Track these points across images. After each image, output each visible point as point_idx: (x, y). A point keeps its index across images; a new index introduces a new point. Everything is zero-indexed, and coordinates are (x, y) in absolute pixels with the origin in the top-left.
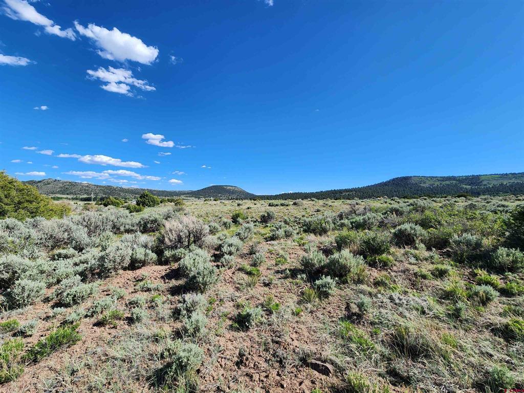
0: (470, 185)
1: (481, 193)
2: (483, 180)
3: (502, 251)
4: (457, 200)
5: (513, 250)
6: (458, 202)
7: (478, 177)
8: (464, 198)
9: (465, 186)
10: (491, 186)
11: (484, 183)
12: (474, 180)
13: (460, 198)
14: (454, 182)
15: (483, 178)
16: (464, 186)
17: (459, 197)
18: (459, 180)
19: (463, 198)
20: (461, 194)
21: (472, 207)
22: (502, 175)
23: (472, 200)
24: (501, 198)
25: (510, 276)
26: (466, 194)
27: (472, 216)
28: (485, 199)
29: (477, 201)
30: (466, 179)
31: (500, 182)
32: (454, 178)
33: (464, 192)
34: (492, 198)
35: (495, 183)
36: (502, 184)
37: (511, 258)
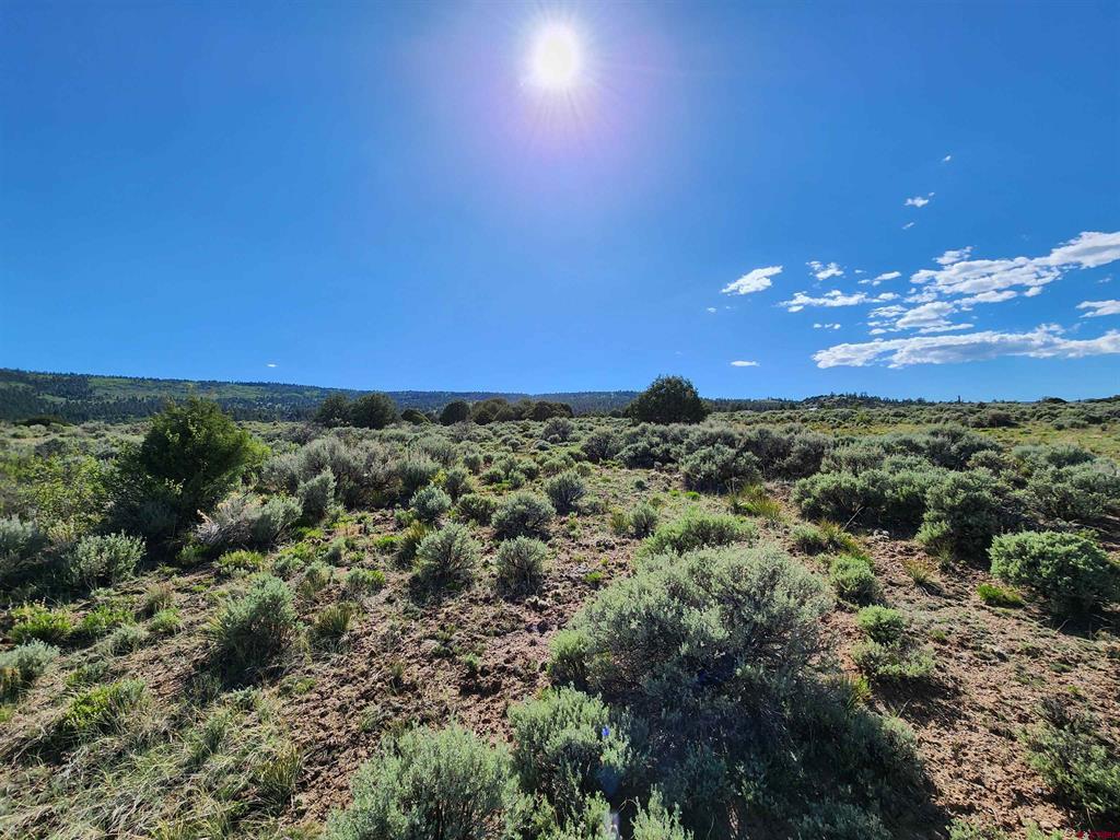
0: (63, 396)
1: (91, 416)
2: (95, 388)
3: (90, 544)
4: (19, 432)
5: (111, 538)
6: (24, 437)
7: (84, 379)
8: (43, 428)
9: (49, 398)
10: (111, 402)
11: (98, 393)
12: (74, 386)
13: (32, 427)
14: (21, 385)
15: (95, 382)
16: (47, 397)
17: (28, 424)
18: (35, 382)
19: (38, 426)
20: (38, 417)
21: (55, 448)
22: (135, 379)
23: (63, 431)
24: (127, 427)
25: (100, 594)
26: (50, 417)
27: (44, 470)
28: (93, 430)
29: (72, 434)
30: (53, 381)
31: (131, 393)
32: (19, 376)
33: (48, 411)
34: (109, 426)
35: (119, 394)
36: (134, 399)
37: (105, 555)
